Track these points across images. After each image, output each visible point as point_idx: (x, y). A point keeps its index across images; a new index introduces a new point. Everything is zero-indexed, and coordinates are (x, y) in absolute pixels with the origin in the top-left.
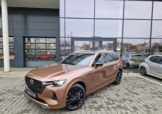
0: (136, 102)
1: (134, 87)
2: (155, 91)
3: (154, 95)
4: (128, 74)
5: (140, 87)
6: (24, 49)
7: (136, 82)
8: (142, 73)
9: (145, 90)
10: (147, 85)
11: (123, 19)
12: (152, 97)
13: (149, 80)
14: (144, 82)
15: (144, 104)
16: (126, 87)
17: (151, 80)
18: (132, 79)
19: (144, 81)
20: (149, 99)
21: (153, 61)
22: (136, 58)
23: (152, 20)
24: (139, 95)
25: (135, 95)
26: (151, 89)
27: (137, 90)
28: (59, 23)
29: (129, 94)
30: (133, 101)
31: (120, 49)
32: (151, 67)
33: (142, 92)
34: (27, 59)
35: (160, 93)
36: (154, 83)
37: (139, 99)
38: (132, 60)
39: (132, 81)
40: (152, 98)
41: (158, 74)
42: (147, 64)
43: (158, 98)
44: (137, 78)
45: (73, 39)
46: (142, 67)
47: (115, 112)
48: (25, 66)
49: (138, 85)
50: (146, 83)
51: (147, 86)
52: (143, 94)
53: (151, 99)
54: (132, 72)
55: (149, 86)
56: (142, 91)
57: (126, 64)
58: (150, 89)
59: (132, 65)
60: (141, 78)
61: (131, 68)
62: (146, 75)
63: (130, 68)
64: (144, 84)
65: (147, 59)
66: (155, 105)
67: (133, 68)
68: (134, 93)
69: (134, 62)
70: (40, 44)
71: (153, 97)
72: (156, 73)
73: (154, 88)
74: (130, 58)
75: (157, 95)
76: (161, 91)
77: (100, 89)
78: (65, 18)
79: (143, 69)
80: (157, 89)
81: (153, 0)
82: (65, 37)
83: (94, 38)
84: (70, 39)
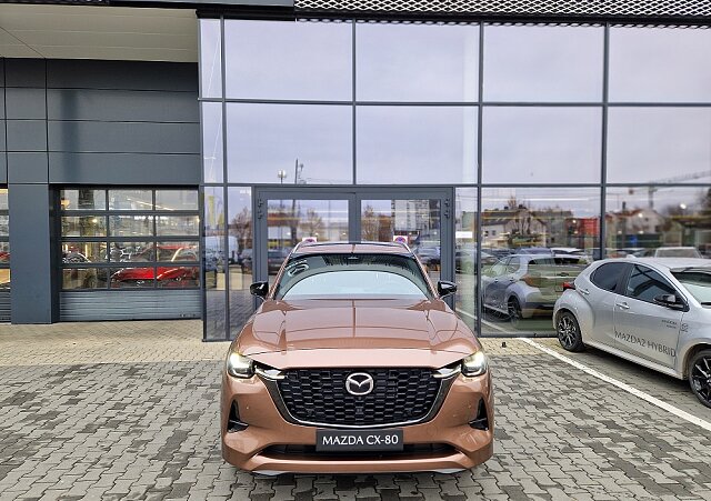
2: (590, 422)
3: (574, 442)
4: (504, 345)
5: (529, 403)
6: (57, 240)
7: (524, 378)
8: (564, 339)
9: (548, 416)
10: (567, 393)
11: (480, 104)
12: (561, 447)
13: (588, 371)
14: (562, 380)
15: (511, 483)
17: (598, 370)
18: (512, 369)
19: (565, 373)
20: (543, 459)
21: (613, 289)
22: (549, 274)
24: (509, 438)
26: (578, 413)
27: (512, 417)
28: (196, 122)
31: (469, 235)
33: (528, 427)
34: (69, 285)
35: (607, 431)
36: (605, 385)
38: (530, 282)
39: (510, 375)
40: (557, 454)
41: (623, 341)
42: (581, 297)
43: (588, 452)
44: (540, 360)
45: (261, 192)
46: (565, 312)
48: (57, 315)
49: (529, 393)
50: (569, 383)
51: (562, 399)
52: (530, 433)
53: (551, 459)
54: (528, 337)
55: (573, 396)
56: (531, 421)
57: (506, 299)
58: (571, 411)
59: (529, 305)
60: (556, 362)
61: (526, 319)
62: (579, 348)
63: (521, 318)
64: (555, 390)
65: (584, 278)
66: (559, 485)
67: (534, 317)
69: (536, 290)
71: (570, 449)
72: (618, 339)
73: (592, 408)
74: (523, 271)
76: (619, 422)
78: (225, 101)
79: (567, 320)
80: (605, 413)
81: (607, 20)
82: (226, 185)
83: (354, 186)
84: (249, 191)
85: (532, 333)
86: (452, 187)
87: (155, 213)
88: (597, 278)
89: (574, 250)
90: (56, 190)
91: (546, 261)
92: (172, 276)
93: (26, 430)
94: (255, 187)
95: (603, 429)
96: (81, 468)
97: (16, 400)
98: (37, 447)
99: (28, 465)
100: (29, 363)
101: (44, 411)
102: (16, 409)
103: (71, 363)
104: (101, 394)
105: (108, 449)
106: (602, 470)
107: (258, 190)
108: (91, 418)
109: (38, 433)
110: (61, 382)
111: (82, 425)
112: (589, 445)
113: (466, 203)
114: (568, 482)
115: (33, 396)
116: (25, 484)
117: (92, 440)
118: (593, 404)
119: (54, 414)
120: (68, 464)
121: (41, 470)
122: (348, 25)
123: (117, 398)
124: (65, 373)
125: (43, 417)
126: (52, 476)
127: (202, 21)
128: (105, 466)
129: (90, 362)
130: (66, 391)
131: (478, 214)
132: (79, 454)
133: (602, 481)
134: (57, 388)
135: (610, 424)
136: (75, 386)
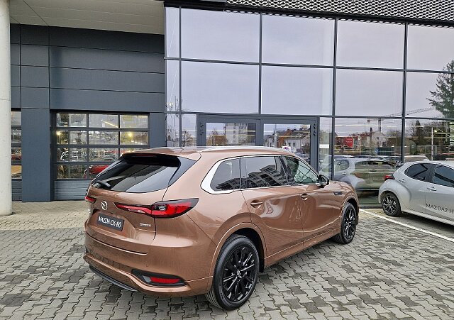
0: (404, 284)
1: (383, 245)
2: (438, 256)
3: (438, 266)
5: (395, 246)
6: (54, 146)
7: (379, 232)
8: (387, 209)
9: (413, 253)
10: (410, 240)
11: (334, 67)
12: (435, 269)
13: (411, 227)
14: (401, 232)
15: (426, 289)
16: (362, 246)
17: (416, 226)
20: (431, 276)
21: (414, 177)
23: (405, 71)
24: (402, 265)
25: (392, 266)
26: (426, 250)
27: (394, 254)
28: (162, 73)
29: (378, 264)
30: (393, 283)
31: (327, 146)
32: (412, 194)
33: (406, 259)
35: (451, 260)
37: (407, 276)
39: (369, 230)
40: (437, 274)
41: (432, 209)
43: (451, 271)
44: (379, 222)
46: (388, 193)
47: (362, 313)
48: (53, 197)
49: (390, 241)
50: (406, 234)
51: (411, 243)
52: (411, 262)
53: (435, 275)
54: (361, 208)
55: (416, 241)
56: (406, 256)
58: (422, 250)
60: (388, 223)
62: (400, 214)
64: (403, 238)
65: (400, 173)
67: (361, 196)
68: (389, 262)
69: (362, 180)
71: (440, 270)
72: (428, 208)
73: (433, 248)
75: (447, 265)
76: (453, 255)
77: (297, 255)
78: (181, 60)
79: (389, 198)
80: (441, 251)
81: (406, 21)
82: (181, 113)
83: (259, 115)
84: (195, 116)
85: (363, 206)
86: (318, 118)
87: (119, 130)
90: (53, 113)
94: (199, 115)
95: (448, 259)
107: (201, 116)
112: (448, 268)
113: (325, 126)
118: (430, 246)
122: (256, 16)
127: (167, 8)
131: (332, 134)
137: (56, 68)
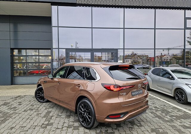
6: (12, 63)
11: (124, 28)
17: (153, 95)
21: (157, 75)
22: (142, 71)
23: (155, 29)
28: (51, 32)
34: (16, 75)
35: (155, 109)
36: (155, 98)
42: (149, 77)
43: (150, 114)
48: (12, 83)
62: (149, 90)
65: (150, 72)
66: (143, 121)
70: (35, 57)
72: (158, 87)
78: (58, 27)
80: (154, 105)
81: (155, 8)
82: (59, 48)
83: (92, 49)
86: (117, 49)
87: (39, 56)
88: (153, 72)
89: (149, 65)
90: (12, 50)
91: (141, 68)
92: (43, 73)
93: (9, 111)
94: (66, 49)
95: (154, 109)
96: (24, 120)
97: (5, 104)
98: (12, 115)
99: (11, 119)
100: (6, 95)
101: (13, 107)
102: (5, 107)
103: (18, 95)
104: (27, 103)
105: (31, 115)
106: (153, 117)
107: (67, 50)
108: (25, 108)
109: (12, 112)
110: (16, 100)
111: (23, 110)
112: (150, 112)
113: (120, 53)
114: (145, 120)
115: (9, 103)
116: (11, 124)
117: (26, 113)
118: (152, 103)
119: (15, 107)
120: (21, 119)
121: (14, 120)
122: (90, 8)
123: (32, 103)
124: (17, 97)
125: (13, 108)
126: (18, 122)
127: (52, 6)
128: (30, 119)
129: (23, 95)
130: (18, 102)
131: (124, 56)
132: (23, 117)
133: (153, 120)
134: (15, 101)
135: (156, 107)
136: (20, 101)
137: (16, 32)
